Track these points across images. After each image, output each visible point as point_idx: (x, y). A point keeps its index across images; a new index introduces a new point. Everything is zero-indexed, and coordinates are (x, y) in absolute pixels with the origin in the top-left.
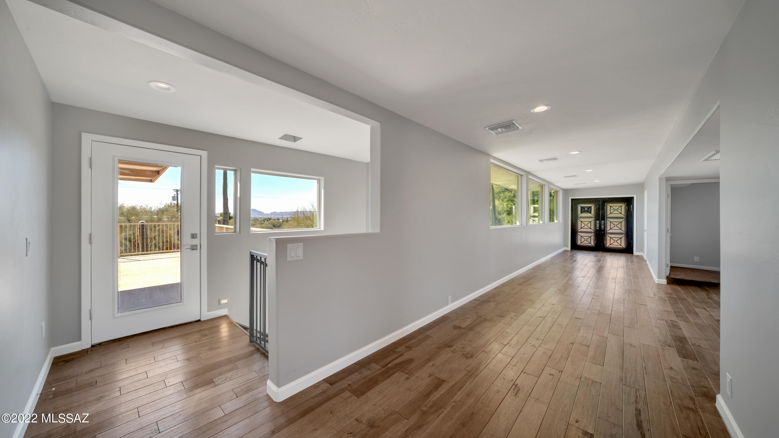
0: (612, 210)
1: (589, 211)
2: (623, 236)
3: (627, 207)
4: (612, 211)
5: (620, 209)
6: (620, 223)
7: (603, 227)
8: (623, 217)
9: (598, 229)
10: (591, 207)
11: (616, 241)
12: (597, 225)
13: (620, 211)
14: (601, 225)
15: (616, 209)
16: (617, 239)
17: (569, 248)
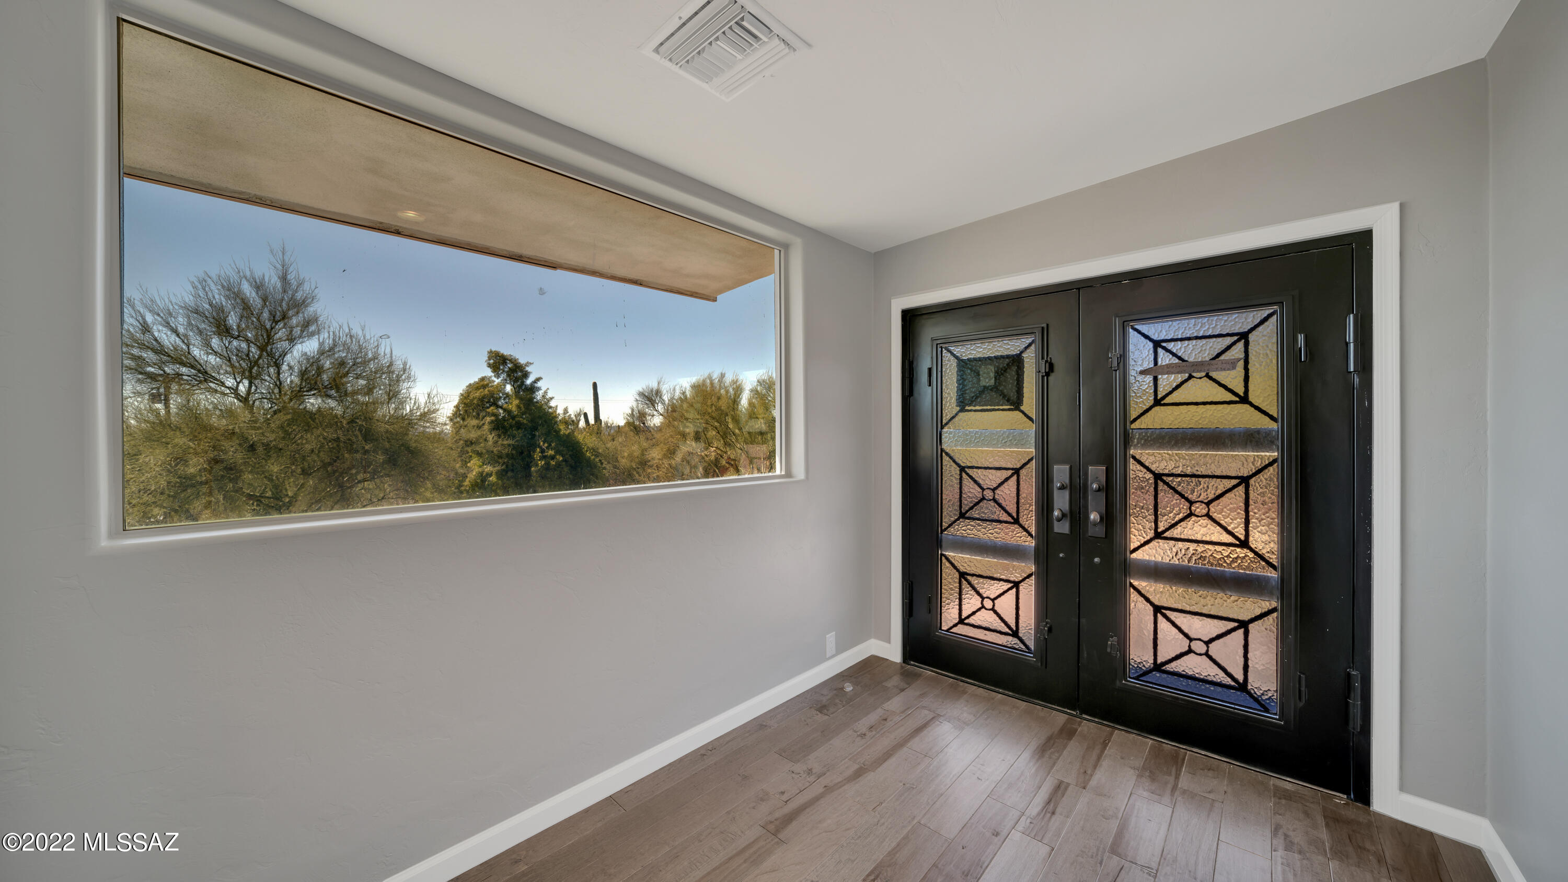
0: (1169, 369)
1: (1010, 389)
2: (1266, 605)
3: (1301, 338)
4: (1167, 382)
5: (1232, 365)
6: (1241, 490)
7: (1094, 516)
8: (1268, 433)
9: (1062, 528)
10: (1016, 361)
11: (1199, 647)
12: (1056, 494)
13: (1234, 379)
14: (1086, 498)
15: (1198, 365)
16: (1214, 628)
17: (893, 651)
